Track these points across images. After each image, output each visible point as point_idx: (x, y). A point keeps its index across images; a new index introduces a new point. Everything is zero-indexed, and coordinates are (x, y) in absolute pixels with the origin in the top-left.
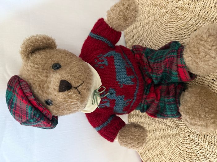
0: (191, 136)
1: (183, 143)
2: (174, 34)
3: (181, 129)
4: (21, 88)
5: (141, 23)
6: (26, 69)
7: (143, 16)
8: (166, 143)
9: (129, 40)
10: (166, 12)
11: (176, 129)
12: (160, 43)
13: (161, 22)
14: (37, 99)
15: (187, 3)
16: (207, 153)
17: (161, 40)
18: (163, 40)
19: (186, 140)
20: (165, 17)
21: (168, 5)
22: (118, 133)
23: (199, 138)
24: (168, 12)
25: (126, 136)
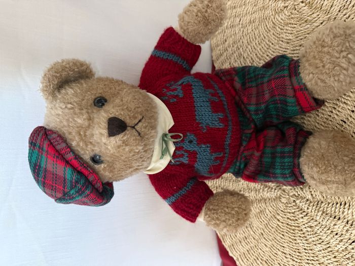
0: (298, 202)
1: (284, 212)
2: (292, 45)
3: (284, 191)
5: (240, 20)
9: (218, 46)
10: (285, 7)
11: (276, 191)
12: (268, 56)
13: (273, 23)
16: (317, 228)
17: (270, 51)
18: (273, 52)
19: (289, 207)
20: (281, 16)
22: (203, 206)
23: (309, 205)
24: (287, 7)
25: (218, 210)
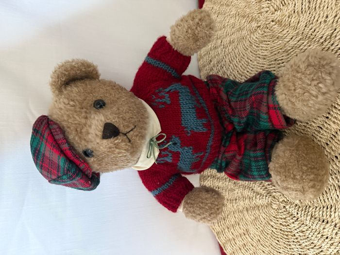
0: (287, 207)
1: (276, 218)
2: (268, 60)
3: (274, 197)
4: (51, 133)
5: (222, 41)
6: (57, 107)
7: (226, 31)
8: (253, 218)
9: (204, 66)
10: (258, 27)
11: (267, 198)
12: (248, 72)
13: (250, 42)
14: (72, 148)
15: (288, 15)
16: (309, 232)
17: (250, 67)
18: (252, 68)
19: (280, 213)
20: (255, 35)
21: (261, 16)
22: (182, 200)
23: (298, 210)
24: (260, 26)
25: (194, 204)
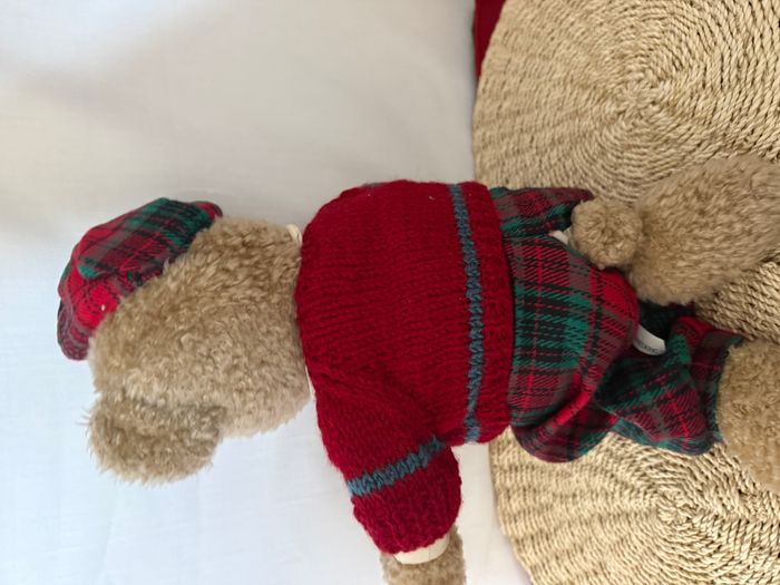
0: (696, 520)
1: (670, 543)
3: (664, 496)
5: (533, 139)
7: (541, 117)
8: (615, 538)
10: (619, 114)
11: (648, 496)
13: (600, 145)
15: (689, 93)
16: (746, 577)
19: (680, 532)
20: (613, 131)
21: (625, 91)
23: (721, 528)
24: (624, 112)
